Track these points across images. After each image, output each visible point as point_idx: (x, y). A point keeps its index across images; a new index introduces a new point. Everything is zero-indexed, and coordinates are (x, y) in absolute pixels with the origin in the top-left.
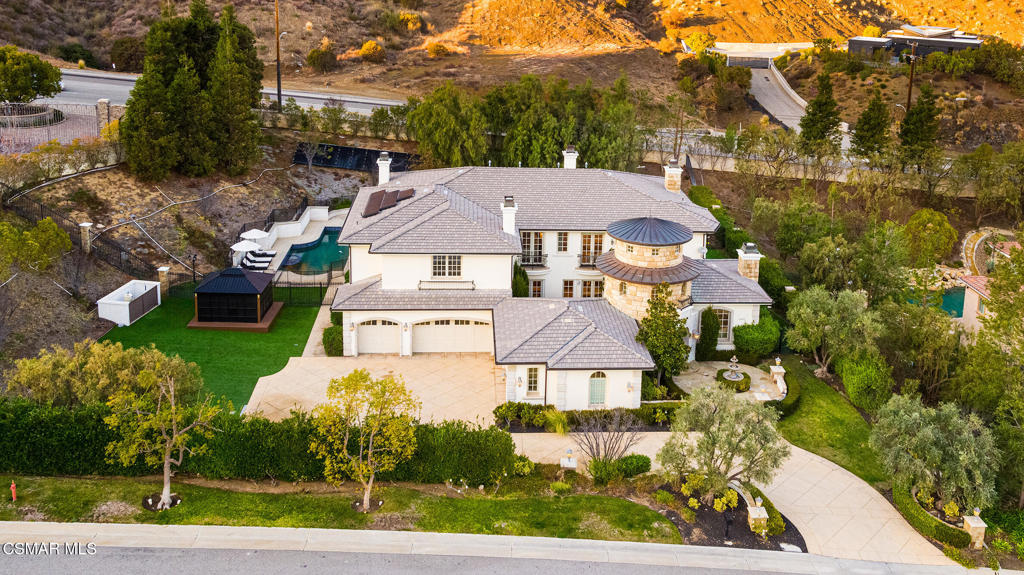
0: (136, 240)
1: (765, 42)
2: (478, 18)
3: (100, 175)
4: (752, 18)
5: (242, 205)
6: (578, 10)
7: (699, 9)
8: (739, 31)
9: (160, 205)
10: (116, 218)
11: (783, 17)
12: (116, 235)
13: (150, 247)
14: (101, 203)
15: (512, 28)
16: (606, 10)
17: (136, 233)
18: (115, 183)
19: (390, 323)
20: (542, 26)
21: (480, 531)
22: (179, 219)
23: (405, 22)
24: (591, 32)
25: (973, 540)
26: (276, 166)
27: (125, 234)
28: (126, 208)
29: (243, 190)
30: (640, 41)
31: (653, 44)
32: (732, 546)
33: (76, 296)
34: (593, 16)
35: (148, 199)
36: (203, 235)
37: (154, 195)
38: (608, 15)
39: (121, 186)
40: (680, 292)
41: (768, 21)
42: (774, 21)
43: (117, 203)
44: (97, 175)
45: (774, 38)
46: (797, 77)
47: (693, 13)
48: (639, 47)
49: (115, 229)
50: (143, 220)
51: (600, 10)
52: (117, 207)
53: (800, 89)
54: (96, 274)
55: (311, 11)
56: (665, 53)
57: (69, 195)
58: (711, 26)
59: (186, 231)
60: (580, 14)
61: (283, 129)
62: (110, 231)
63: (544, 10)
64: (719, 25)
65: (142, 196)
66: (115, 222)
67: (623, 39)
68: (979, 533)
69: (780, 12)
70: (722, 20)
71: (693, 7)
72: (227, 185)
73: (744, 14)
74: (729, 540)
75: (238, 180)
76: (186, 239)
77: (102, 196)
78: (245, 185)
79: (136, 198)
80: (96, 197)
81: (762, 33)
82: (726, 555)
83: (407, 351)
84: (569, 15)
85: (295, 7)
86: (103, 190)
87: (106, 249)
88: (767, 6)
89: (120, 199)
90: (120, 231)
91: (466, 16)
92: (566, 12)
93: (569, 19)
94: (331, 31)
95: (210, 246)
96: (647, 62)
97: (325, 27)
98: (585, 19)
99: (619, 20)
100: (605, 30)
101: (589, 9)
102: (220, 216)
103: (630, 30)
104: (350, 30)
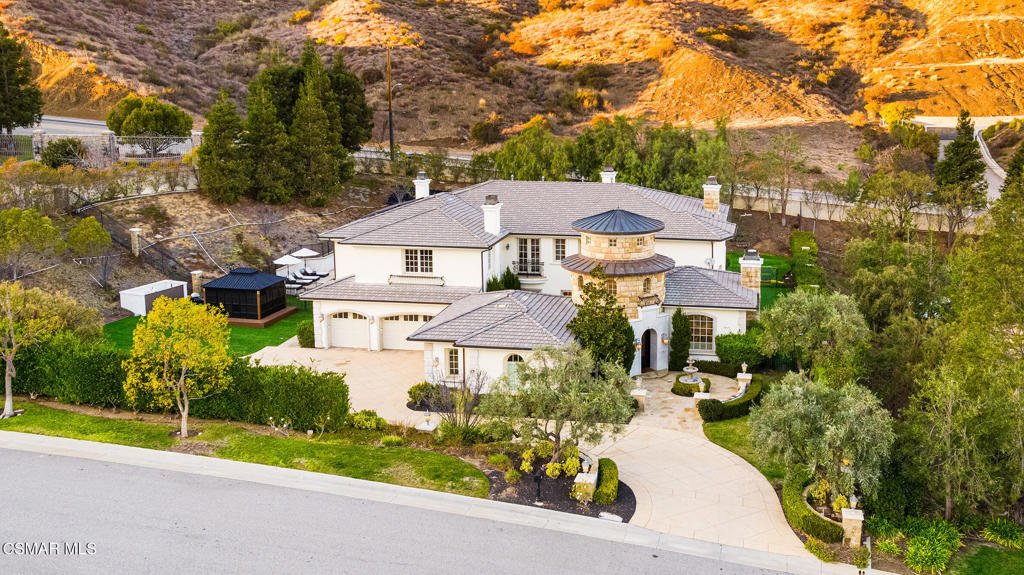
0: (190, 250)
1: (983, 115)
2: (659, 96)
3: (177, 195)
4: (971, 92)
5: (310, 232)
6: (769, 86)
7: (910, 84)
8: (952, 104)
9: (226, 224)
10: (176, 232)
11: (1010, 90)
12: (172, 245)
13: (201, 257)
14: (168, 219)
15: (692, 104)
16: (801, 86)
17: (192, 246)
18: (188, 203)
19: (361, 317)
20: (725, 102)
21: (275, 464)
22: (239, 238)
23: (581, 100)
24: (777, 107)
25: (847, 535)
26: (366, 204)
27: (181, 245)
28: (190, 224)
29: (318, 220)
30: (832, 115)
31: (845, 117)
32: (541, 507)
33: (107, 288)
34: (785, 91)
35: (215, 219)
36: (257, 251)
37: (223, 216)
38: (802, 91)
39: (192, 206)
40: (641, 288)
41: (990, 94)
42: (998, 93)
43: (183, 219)
44: (174, 195)
45: (994, 112)
46: (1001, 146)
47: (902, 87)
48: (828, 120)
49: (172, 241)
50: (202, 236)
51: (794, 86)
52: (182, 223)
53: (1000, 158)
54: (137, 274)
55: (489, 90)
56: (858, 127)
57: (140, 210)
58: (920, 101)
59: (242, 248)
60: (770, 90)
61: (388, 175)
62: (167, 241)
63: (731, 86)
64: (931, 99)
65: (210, 216)
66: (174, 235)
67: (814, 114)
68: (855, 528)
69: (1008, 86)
70: (936, 94)
71: (904, 81)
72: (300, 214)
73: (963, 87)
74: (540, 501)
75: (316, 210)
76: (239, 254)
77: (171, 212)
78: (320, 216)
79: (204, 217)
80: (165, 213)
81: (979, 106)
82: (528, 514)
83: (375, 346)
84: (758, 91)
85: (473, 87)
86: (175, 208)
87: (157, 255)
88: (992, 79)
89: (187, 217)
90: (177, 242)
91: (647, 94)
92: (755, 88)
93: (756, 95)
94: (505, 107)
95: (262, 262)
96: (833, 134)
97: (498, 104)
98: (775, 95)
99: (813, 96)
100: (795, 105)
101: (782, 85)
102: (283, 239)
103: (824, 105)
104: (524, 108)
